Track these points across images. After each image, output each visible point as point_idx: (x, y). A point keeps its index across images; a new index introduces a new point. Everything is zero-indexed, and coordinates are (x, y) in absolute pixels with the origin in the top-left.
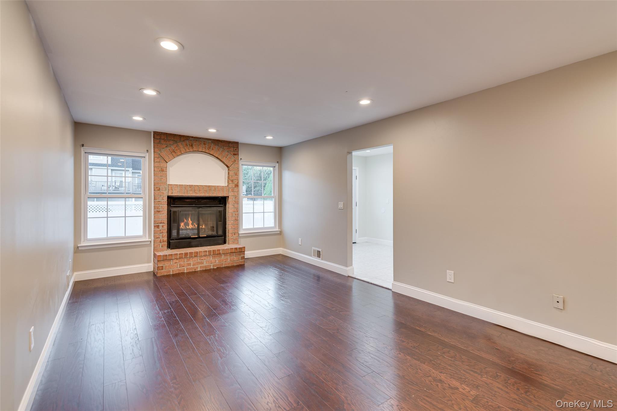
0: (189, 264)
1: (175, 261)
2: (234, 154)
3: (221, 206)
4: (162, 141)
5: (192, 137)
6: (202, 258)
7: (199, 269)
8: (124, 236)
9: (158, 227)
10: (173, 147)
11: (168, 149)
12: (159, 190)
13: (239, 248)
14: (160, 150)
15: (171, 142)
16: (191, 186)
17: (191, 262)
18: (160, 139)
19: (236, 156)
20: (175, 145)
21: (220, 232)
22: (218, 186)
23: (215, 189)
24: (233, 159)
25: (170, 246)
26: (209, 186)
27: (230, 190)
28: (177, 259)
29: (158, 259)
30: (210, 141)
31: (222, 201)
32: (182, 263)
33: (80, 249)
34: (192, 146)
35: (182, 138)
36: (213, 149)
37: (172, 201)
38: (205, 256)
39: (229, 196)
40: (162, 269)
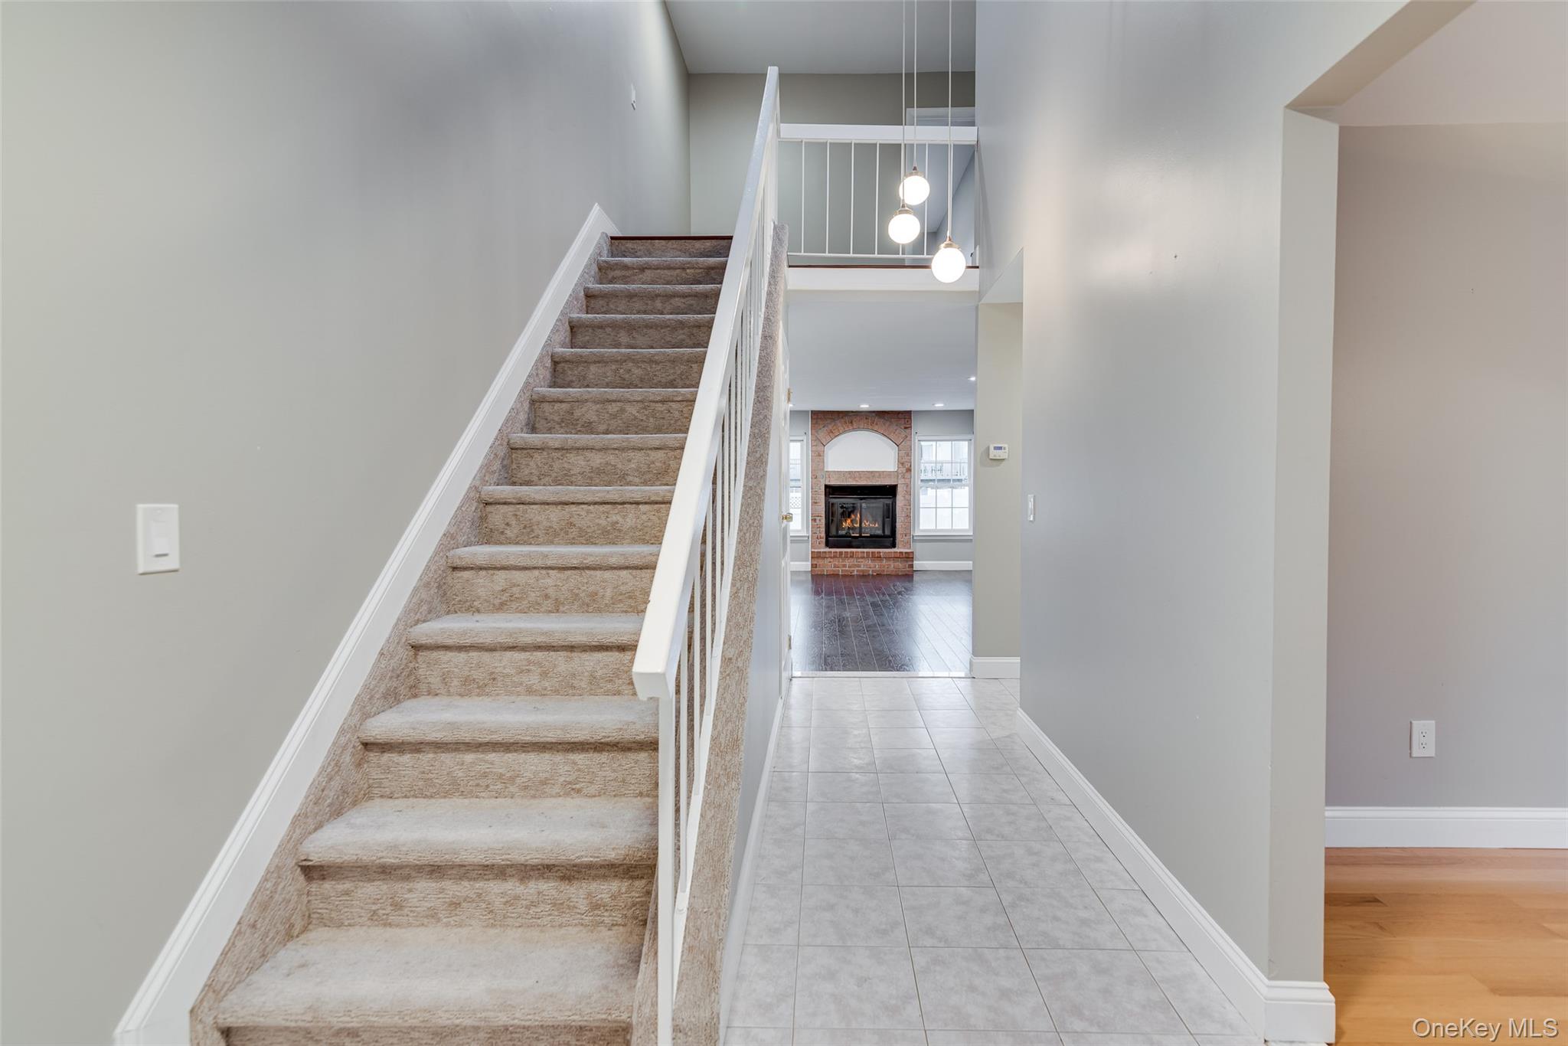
0: (844, 566)
1: (829, 560)
2: (905, 428)
3: (890, 498)
4: (820, 422)
5: (852, 412)
6: (859, 560)
7: (855, 573)
9: (815, 520)
10: (830, 427)
11: (826, 428)
12: (816, 478)
13: (906, 553)
14: (817, 432)
15: (829, 421)
16: (850, 472)
17: (847, 563)
18: (817, 419)
19: (908, 431)
20: (833, 424)
21: (888, 532)
22: (883, 472)
23: (880, 475)
24: (904, 433)
25: (827, 544)
26: (872, 472)
27: (900, 476)
28: (831, 558)
29: (816, 556)
30: (874, 414)
31: (890, 491)
32: (837, 563)
34: (851, 422)
35: (841, 415)
36: (877, 424)
37: (831, 491)
38: (863, 557)
39: (899, 485)
40: (816, 567)
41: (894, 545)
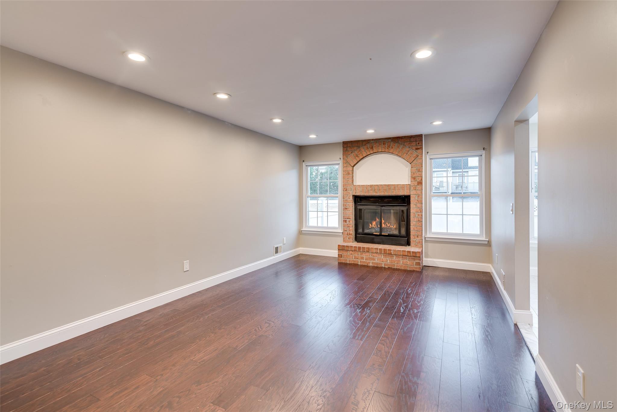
0: (362, 258)
1: (351, 252)
2: (417, 149)
3: (405, 206)
4: (348, 149)
5: (373, 140)
6: (374, 255)
7: (371, 265)
8: (327, 226)
9: (345, 221)
10: (356, 152)
11: (352, 154)
12: (346, 190)
13: (413, 252)
14: (347, 157)
15: (355, 148)
16: (371, 186)
17: (365, 256)
18: (347, 147)
19: (419, 151)
20: (358, 150)
21: (403, 232)
22: (397, 185)
23: (395, 188)
24: (415, 153)
25: (357, 239)
26: (389, 185)
27: (412, 188)
29: (341, 248)
30: (390, 140)
31: (405, 200)
32: (356, 255)
33: (303, 232)
34: (372, 148)
35: (364, 143)
36: (392, 148)
37: (357, 199)
38: (377, 253)
39: (411, 195)
40: (341, 257)
41: (408, 244)
